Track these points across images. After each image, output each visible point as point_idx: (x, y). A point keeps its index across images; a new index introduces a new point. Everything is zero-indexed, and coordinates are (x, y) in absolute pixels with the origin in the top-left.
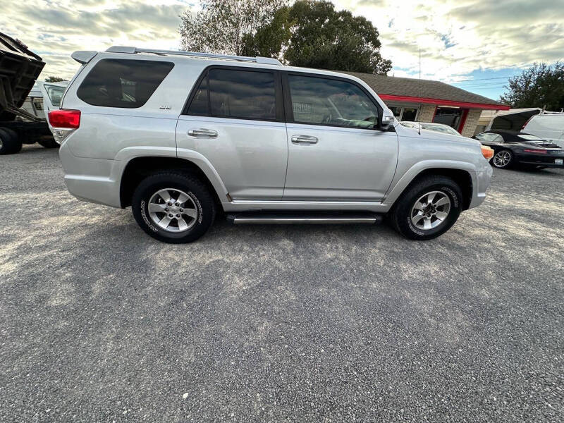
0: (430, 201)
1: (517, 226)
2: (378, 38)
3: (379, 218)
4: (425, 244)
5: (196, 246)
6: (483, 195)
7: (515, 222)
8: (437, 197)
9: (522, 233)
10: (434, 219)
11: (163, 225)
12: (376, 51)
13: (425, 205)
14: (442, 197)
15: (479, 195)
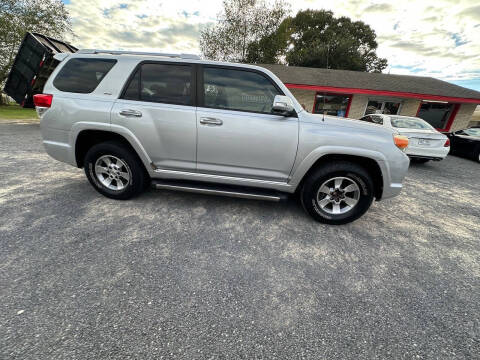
0: (337, 186)
1: (458, 225)
2: (376, 40)
3: (284, 197)
4: (332, 229)
5: (128, 203)
6: (399, 186)
7: (460, 221)
8: (345, 184)
9: (460, 233)
10: (343, 205)
11: (106, 183)
12: (372, 51)
13: (332, 190)
14: (350, 183)
15: (393, 185)
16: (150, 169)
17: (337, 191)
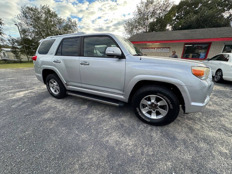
0: (153, 101)
8: (158, 100)
11: (53, 91)
13: (149, 103)
14: (161, 100)
15: (193, 104)
16: (66, 86)
17: (153, 103)
